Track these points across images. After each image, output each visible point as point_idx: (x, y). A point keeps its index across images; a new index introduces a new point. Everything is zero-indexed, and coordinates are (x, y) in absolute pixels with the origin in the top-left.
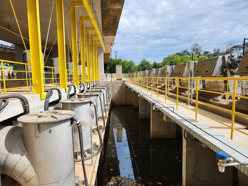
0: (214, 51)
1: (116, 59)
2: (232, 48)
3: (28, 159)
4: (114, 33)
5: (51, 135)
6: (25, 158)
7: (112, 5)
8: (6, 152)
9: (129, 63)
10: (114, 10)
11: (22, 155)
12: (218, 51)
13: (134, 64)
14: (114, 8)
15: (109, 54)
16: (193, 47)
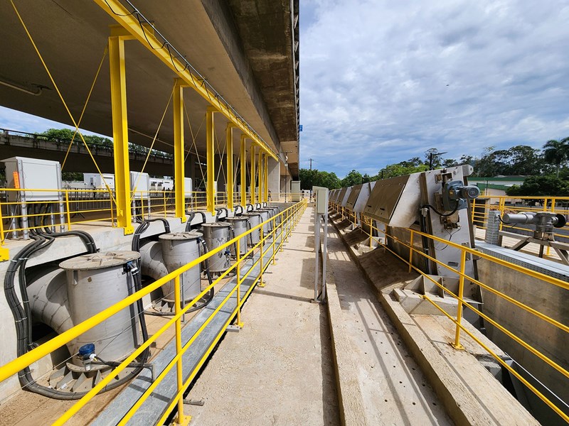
0: (462, 158)
1: (310, 170)
2: (492, 155)
3: (68, 310)
4: (295, 137)
5: (90, 285)
6: (64, 308)
7: (280, 103)
8: (46, 299)
9: (329, 175)
10: (284, 109)
11: (61, 305)
12: (468, 159)
13: (336, 177)
14: (284, 106)
15: (296, 164)
16: (427, 153)
